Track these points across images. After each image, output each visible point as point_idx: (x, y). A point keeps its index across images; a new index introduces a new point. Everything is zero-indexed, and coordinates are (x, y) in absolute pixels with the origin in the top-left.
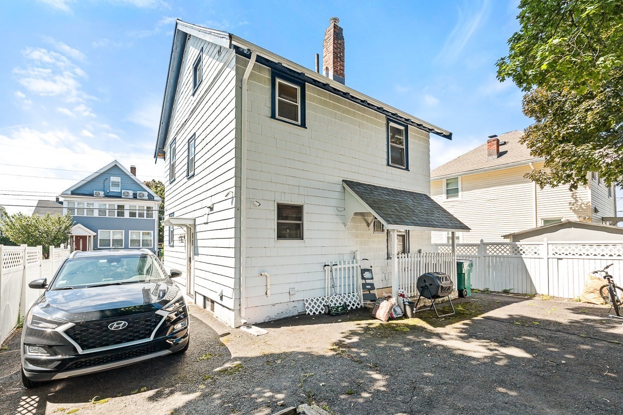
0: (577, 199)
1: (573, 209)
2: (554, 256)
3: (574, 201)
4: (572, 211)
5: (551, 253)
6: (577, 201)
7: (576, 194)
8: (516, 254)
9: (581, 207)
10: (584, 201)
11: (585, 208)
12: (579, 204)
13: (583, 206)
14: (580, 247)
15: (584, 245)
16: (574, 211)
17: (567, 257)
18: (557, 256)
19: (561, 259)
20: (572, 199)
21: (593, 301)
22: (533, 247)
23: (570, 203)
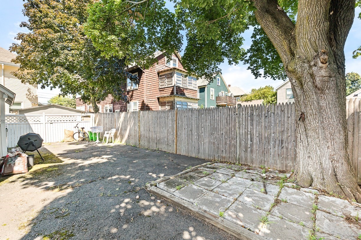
0: (31, 93)
1: (28, 98)
2: (48, 122)
3: (29, 94)
4: (28, 99)
5: (47, 120)
6: (30, 94)
7: (30, 90)
8: (25, 122)
9: (33, 97)
10: (34, 94)
11: (35, 98)
12: (31, 95)
13: (34, 97)
14: (61, 117)
15: (62, 116)
16: (29, 99)
17: (54, 122)
18: (50, 122)
19: (52, 123)
20: (28, 92)
21: (70, 141)
22: (32, 118)
23: (27, 94)
